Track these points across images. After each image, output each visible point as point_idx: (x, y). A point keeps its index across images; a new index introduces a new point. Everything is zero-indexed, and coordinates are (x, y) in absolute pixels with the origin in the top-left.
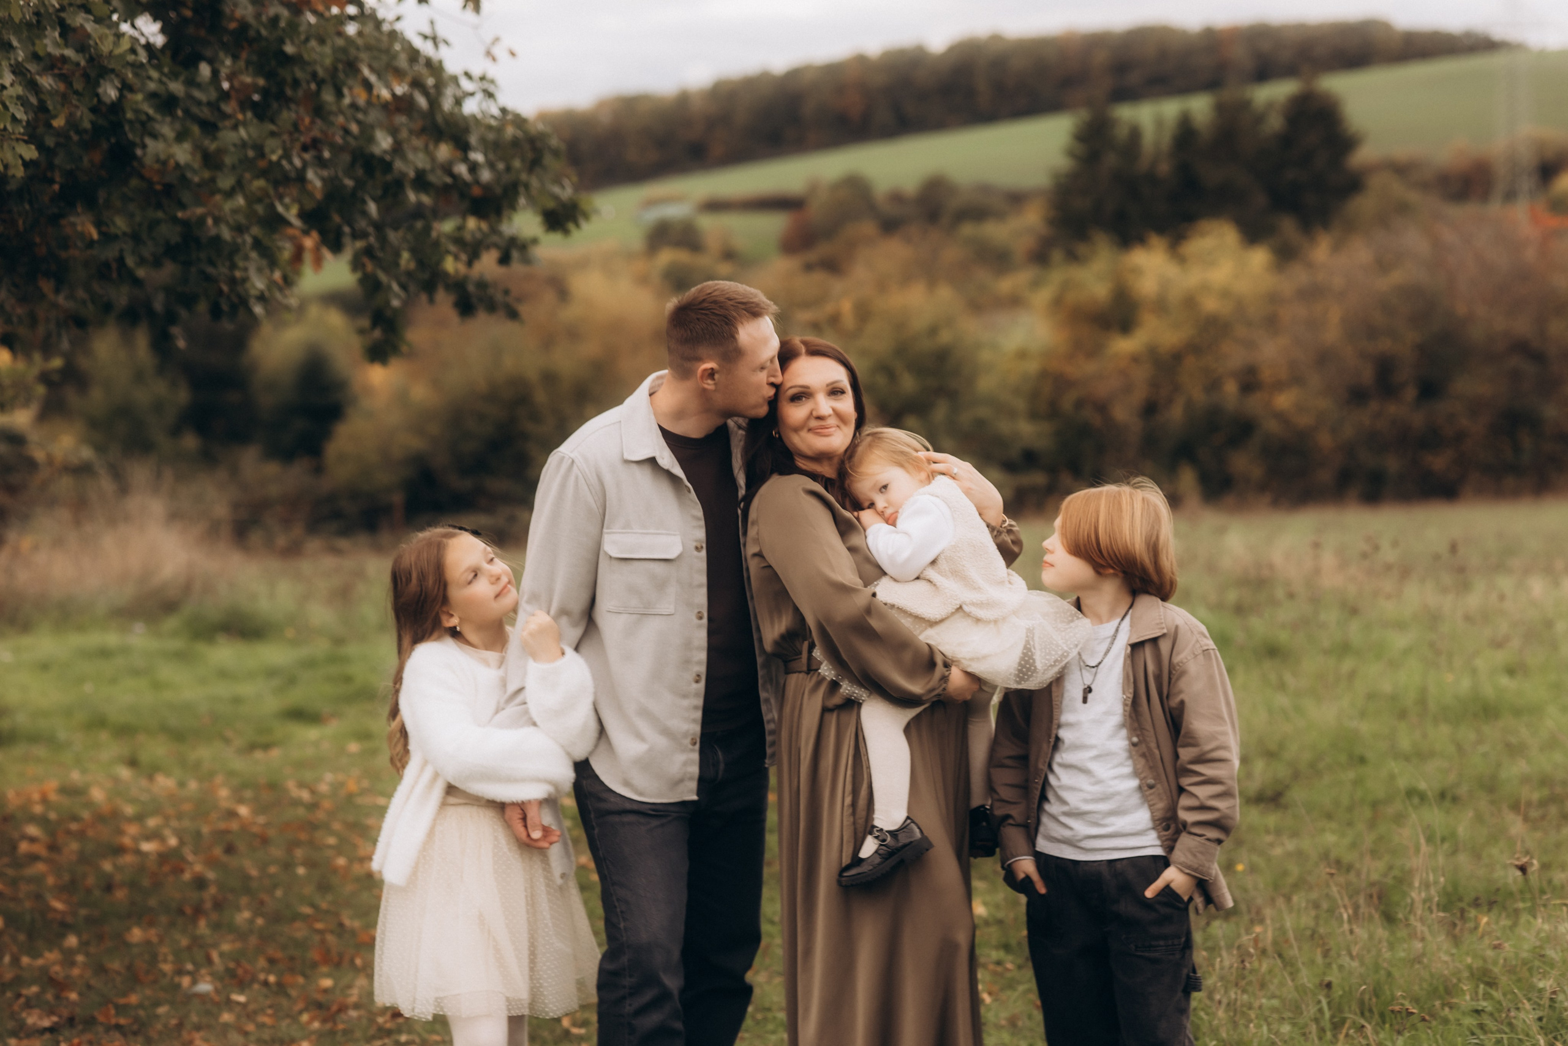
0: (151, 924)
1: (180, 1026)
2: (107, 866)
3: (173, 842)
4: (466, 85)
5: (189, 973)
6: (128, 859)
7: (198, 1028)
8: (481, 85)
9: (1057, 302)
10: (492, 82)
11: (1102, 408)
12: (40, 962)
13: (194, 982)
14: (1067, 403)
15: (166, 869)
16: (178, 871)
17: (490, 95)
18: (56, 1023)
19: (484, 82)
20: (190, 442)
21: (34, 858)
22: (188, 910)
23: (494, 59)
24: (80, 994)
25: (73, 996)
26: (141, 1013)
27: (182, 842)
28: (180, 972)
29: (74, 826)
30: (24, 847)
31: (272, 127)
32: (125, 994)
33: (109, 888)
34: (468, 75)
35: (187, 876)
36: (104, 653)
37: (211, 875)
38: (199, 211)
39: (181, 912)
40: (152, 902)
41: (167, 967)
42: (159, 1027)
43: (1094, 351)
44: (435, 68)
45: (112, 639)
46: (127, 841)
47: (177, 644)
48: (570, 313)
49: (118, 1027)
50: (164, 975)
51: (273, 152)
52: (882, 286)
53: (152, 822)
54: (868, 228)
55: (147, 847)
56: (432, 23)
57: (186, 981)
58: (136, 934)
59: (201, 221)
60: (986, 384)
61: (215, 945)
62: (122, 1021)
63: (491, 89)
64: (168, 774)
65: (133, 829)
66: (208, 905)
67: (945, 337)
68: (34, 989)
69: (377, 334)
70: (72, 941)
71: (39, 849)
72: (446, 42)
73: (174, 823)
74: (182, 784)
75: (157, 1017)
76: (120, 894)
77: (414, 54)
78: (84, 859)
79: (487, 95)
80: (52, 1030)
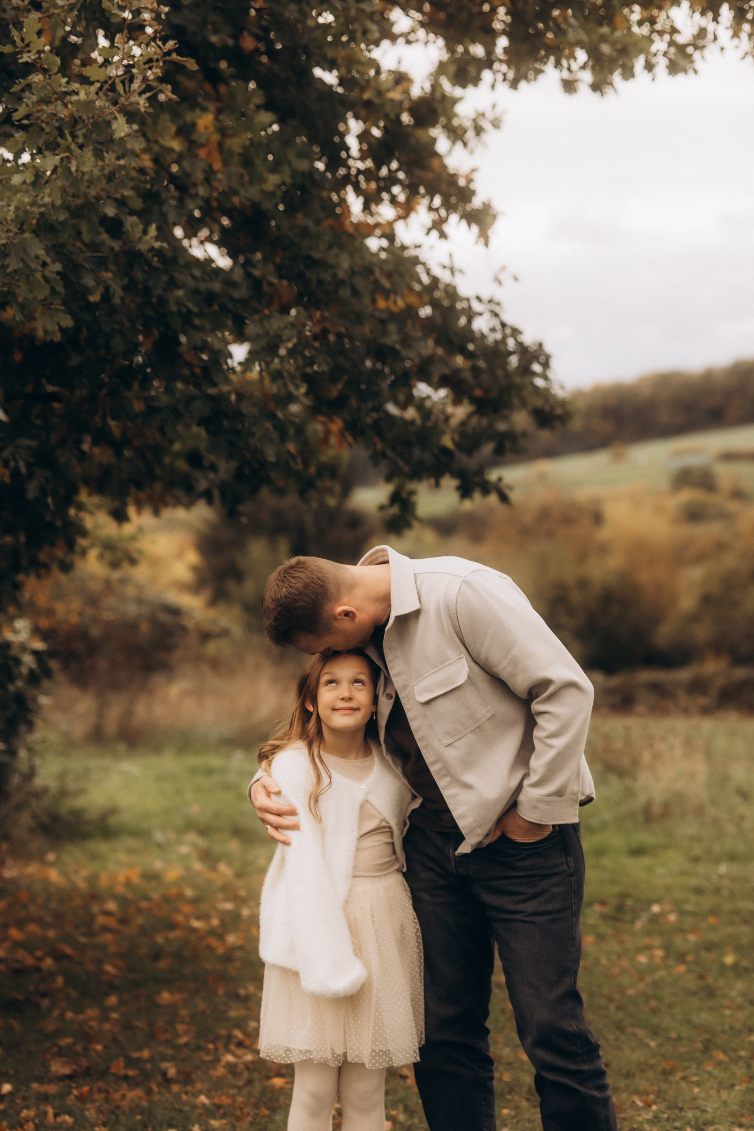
0: (180, 989)
2: (160, 940)
3: (216, 923)
4: (477, 306)
6: (178, 933)
8: (488, 306)
10: (498, 304)
12: (82, 1017)
17: (496, 314)
18: (75, 1071)
19: (491, 304)
21: (105, 929)
23: (500, 283)
24: (105, 1047)
25: (99, 1047)
26: (149, 1066)
27: (223, 923)
29: (144, 905)
30: (101, 920)
32: (140, 1049)
33: (157, 956)
34: (479, 299)
36: (209, 772)
40: (187, 970)
44: (452, 293)
45: (215, 761)
46: (180, 918)
48: (602, 535)
49: (126, 1078)
55: (196, 924)
56: (451, 256)
58: (166, 997)
62: (131, 1073)
63: (497, 309)
68: (68, 1040)
69: (395, 510)
70: (113, 1000)
71: (111, 922)
72: (461, 271)
76: (163, 964)
77: (435, 281)
78: (143, 931)
79: (494, 315)
80: (69, 1077)
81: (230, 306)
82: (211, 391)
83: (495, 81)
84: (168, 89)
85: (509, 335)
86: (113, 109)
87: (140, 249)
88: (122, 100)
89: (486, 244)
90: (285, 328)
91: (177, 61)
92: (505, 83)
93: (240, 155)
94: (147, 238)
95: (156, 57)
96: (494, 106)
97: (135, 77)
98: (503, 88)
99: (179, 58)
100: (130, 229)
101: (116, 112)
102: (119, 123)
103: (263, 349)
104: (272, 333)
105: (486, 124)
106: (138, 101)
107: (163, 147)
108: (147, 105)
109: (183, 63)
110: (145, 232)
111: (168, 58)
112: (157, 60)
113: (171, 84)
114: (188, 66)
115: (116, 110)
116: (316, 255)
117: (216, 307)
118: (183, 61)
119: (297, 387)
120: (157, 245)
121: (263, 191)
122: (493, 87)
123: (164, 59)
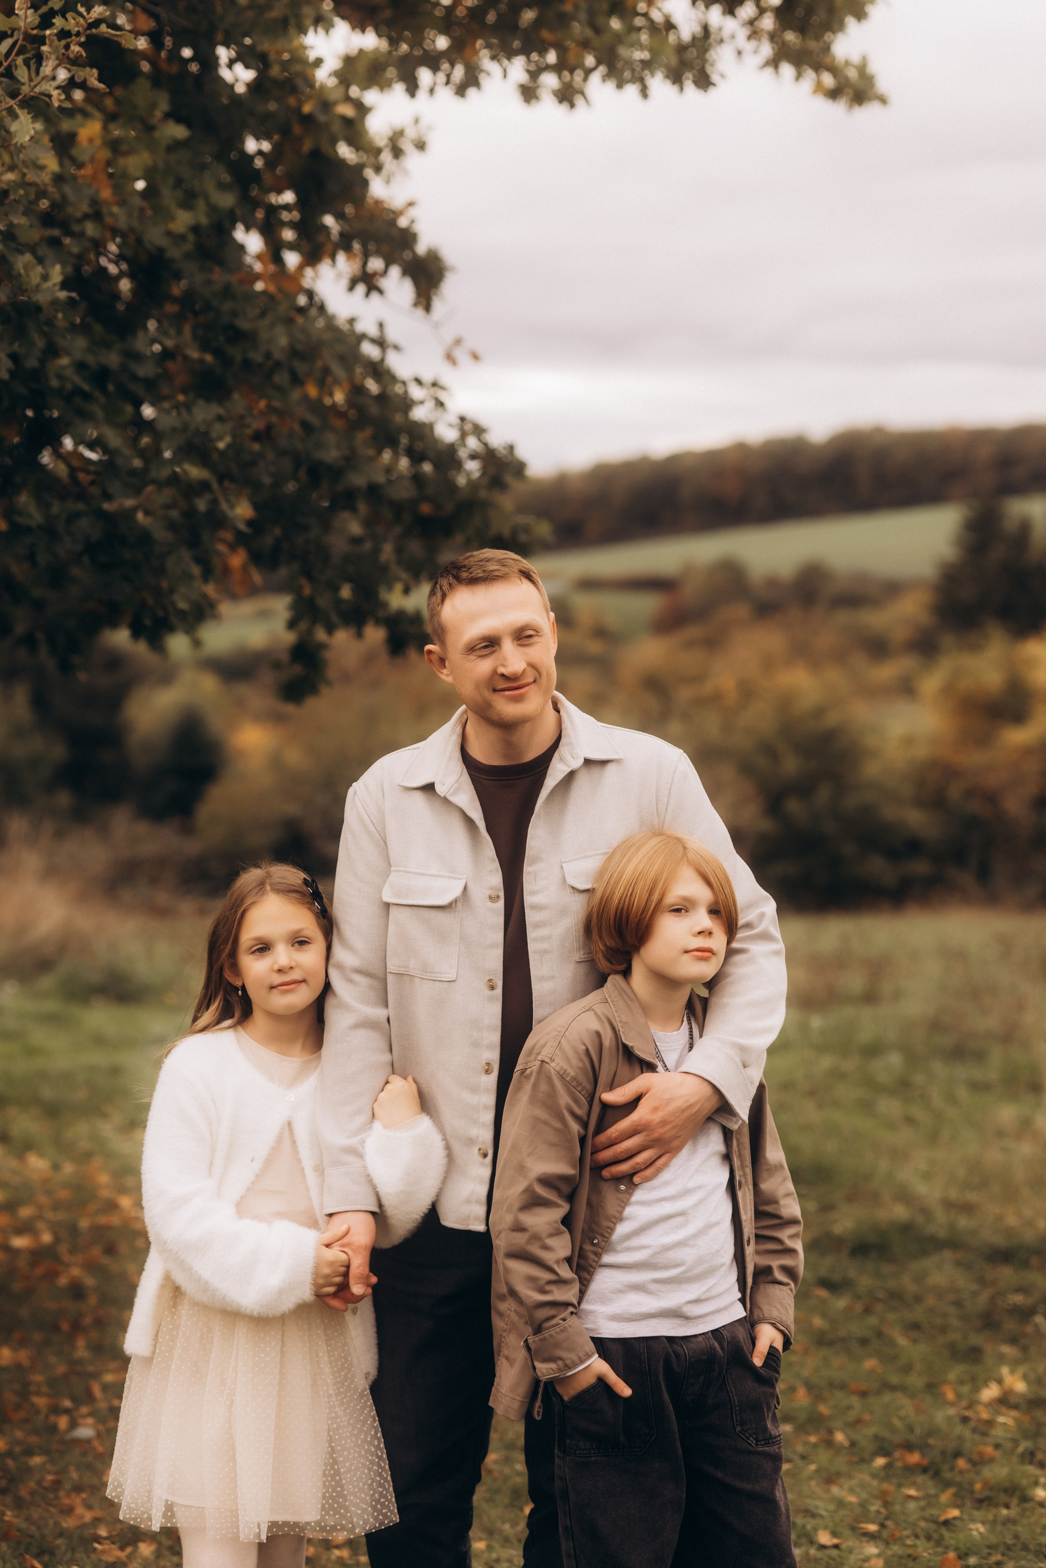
0: (22, 1343)
1: (57, 1484)
3: (46, 1238)
5: (67, 1411)
7: (78, 1489)
8: (432, 392)
9: (948, 690)
10: (443, 388)
11: (992, 798)
13: (73, 1425)
14: (955, 792)
15: (39, 1271)
16: (53, 1275)
19: (435, 388)
20: (64, 799)
22: (65, 1327)
23: (453, 363)
27: (57, 1240)
28: (56, 1410)
31: (220, 410)
34: (418, 381)
35: (63, 1281)
37: (90, 1281)
38: (129, 503)
39: (56, 1328)
40: (24, 1312)
41: (40, 1402)
42: (32, 1484)
43: (984, 740)
47: (51, 1006)
50: (38, 1412)
52: (768, 665)
53: (25, 1212)
54: (740, 610)
55: (20, 1242)
56: (381, 325)
57: (63, 1422)
59: (129, 515)
60: (872, 770)
61: (95, 1376)
63: (441, 396)
64: (41, 1155)
66: (87, 1320)
67: (832, 719)
69: (295, 669)
72: (396, 348)
73: (50, 1215)
74: (56, 1167)
75: (29, 1470)
79: (439, 404)
83: (435, 84)
84: (93, 75)
85: (469, 432)
86: (12, 102)
87: (38, 301)
88: (25, 89)
89: (428, 311)
90: (213, 421)
91: (106, 35)
92: (448, 87)
94: (49, 284)
95: (77, 29)
96: (417, 121)
97: (44, 57)
98: (445, 94)
99: (110, 30)
100: (22, 271)
101: (15, 106)
102: (21, 122)
104: (194, 427)
105: (406, 145)
106: (49, 91)
108: (63, 97)
109: (115, 39)
110: (45, 278)
111: (94, 30)
112: (78, 34)
113: (97, 68)
114: (124, 42)
115: (15, 104)
116: (243, 324)
118: (116, 36)
120: (63, 295)
121: (169, 234)
122: (432, 91)
123: (88, 32)
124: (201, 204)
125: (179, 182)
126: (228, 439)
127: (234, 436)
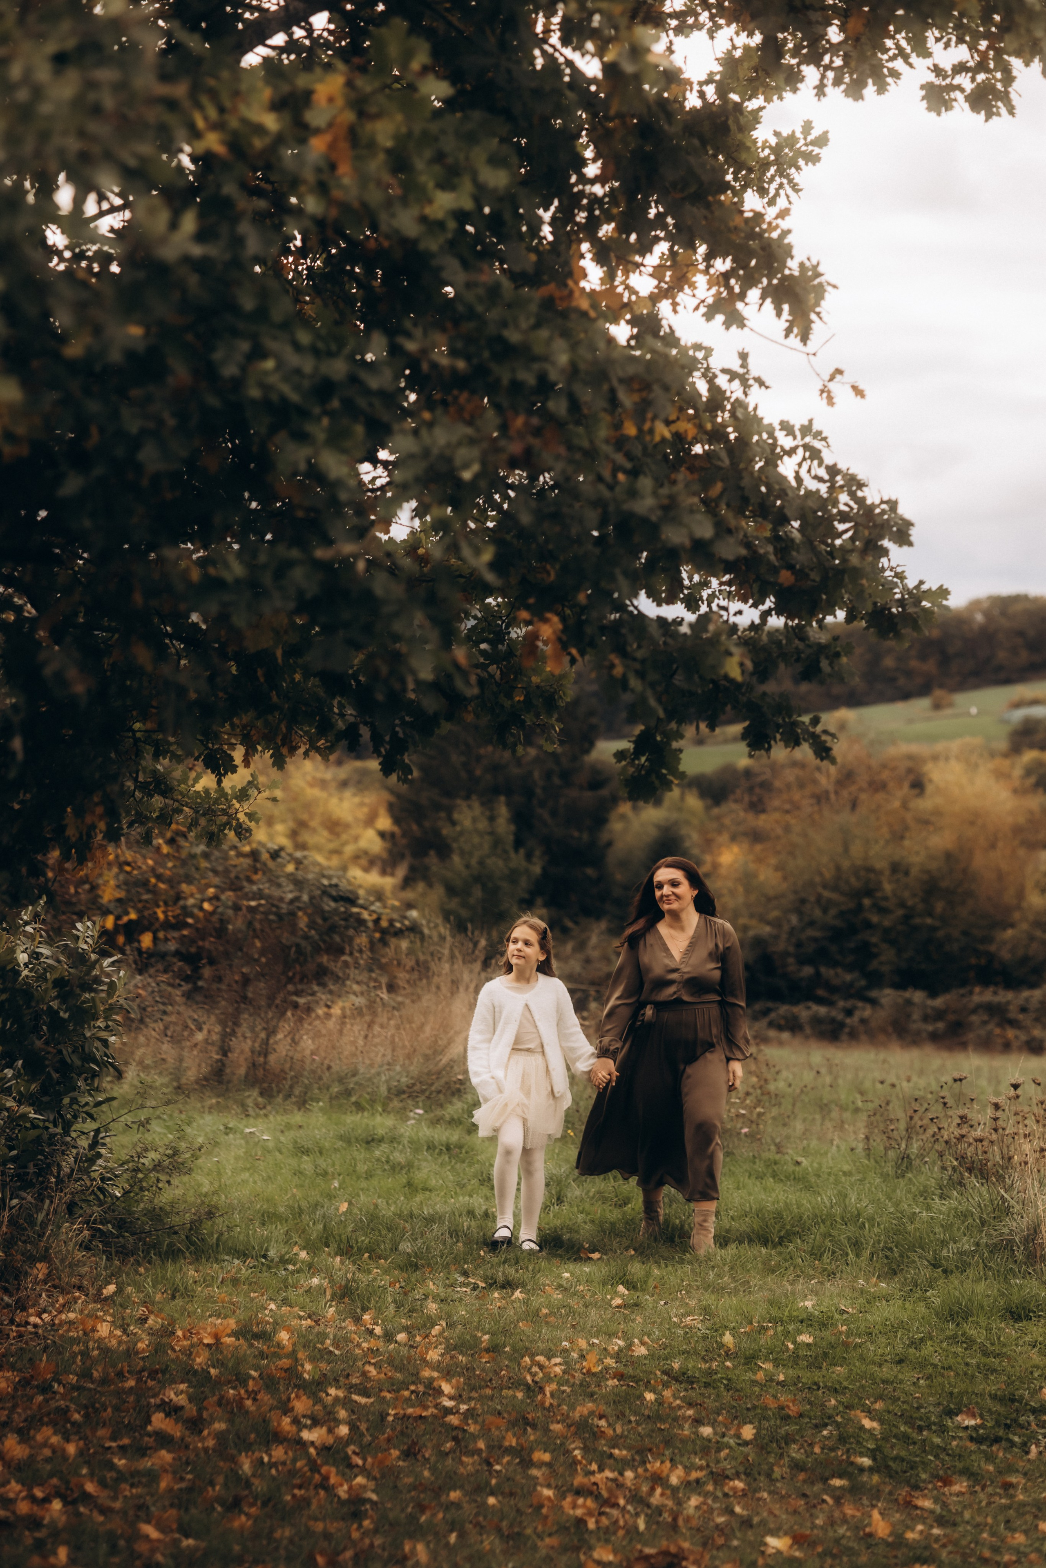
4: (785, 441)
8: (804, 439)
10: (821, 434)
17: (815, 454)
19: (808, 435)
23: (830, 398)
31: (469, 431)
34: (787, 427)
48: (925, 804)
51: (466, 466)
56: (744, 356)
63: (818, 444)
65: (301, 1405)
69: (643, 761)
72: (761, 383)
77: (717, 397)
79: (810, 453)
81: (362, 402)
82: (320, 553)
85: (842, 487)
89: (805, 339)
90: (459, 444)
92: (839, 87)
93: (389, 152)
94: (178, 236)
98: (836, 95)
103: (417, 479)
104: (435, 451)
107: (245, 121)
116: (514, 336)
117: (335, 404)
119: (478, 552)
120: (197, 251)
121: (423, 219)
122: (819, 89)
124: (467, 186)
125: (439, 157)
126: (476, 467)
127: (484, 463)
